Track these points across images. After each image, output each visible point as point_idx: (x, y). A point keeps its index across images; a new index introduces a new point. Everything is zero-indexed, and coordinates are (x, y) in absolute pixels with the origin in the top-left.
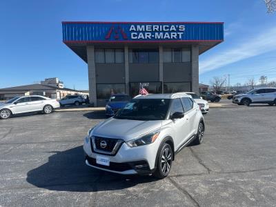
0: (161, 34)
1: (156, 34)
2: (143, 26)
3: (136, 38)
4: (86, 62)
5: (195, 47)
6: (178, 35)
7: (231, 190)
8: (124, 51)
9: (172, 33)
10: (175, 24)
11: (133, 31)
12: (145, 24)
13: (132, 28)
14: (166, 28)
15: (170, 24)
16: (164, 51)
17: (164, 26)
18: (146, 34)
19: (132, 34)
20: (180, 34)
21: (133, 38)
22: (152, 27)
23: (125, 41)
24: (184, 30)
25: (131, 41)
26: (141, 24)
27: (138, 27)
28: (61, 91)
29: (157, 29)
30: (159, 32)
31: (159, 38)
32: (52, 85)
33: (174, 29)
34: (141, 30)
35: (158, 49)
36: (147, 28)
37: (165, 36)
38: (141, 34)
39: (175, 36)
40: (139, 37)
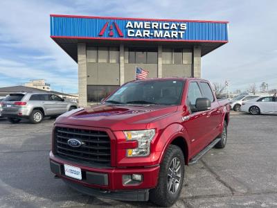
0: (161, 32)
1: (156, 32)
2: (141, 23)
3: (133, 35)
4: (77, 61)
5: (197, 48)
6: (179, 34)
8: (119, 50)
9: (173, 32)
10: (174, 21)
11: (130, 28)
12: (143, 20)
13: (129, 24)
14: (166, 26)
15: (171, 22)
16: (163, 51)
17: (164, 24)
18: (144, 31)
19: (129, 31)
20: (181, 32)
21: (129, 35)
22: (151, 25)
23: (120, 39)
24: (185, 28)
25: (128, 39)
27: (136, 23)
29: (156, 27)
30: (158, 30)
31: (158, 36)
32: (39, 87)
33: (175, 27)
34: (138, 27)
35: (157, 48)
36: (145, 25)
37: (165, 35)
38: (138, 31)
39: (176, 35)
40: (137, 35)
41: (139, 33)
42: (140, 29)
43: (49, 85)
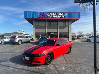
0: (58, 16)
1: (57, 16)
2: (52, 13)
5: (70, 20)
6: (64, 16)
7: (72, 69)
9: (62, 16)
10: (63, 12)
11: (49, 15)
12: (53, 12)
13: (48, 14)
14: (60, 14)
15: (62, 13)
17: (59, 13)
19: (48, 16)
20: (65, 16)
22: (55, 14)
25: (48, 18)
26: (51, 12)
27: (50, 13)
28: (24, 35)
29: (57, 14)
30: (57, 15)
31: (57, 17)
32: (21, 33)
35: (57, 21)
36: (53, 14)
37: (60, 17)
39: (63, 17)
40: (51, 17)
41: (51, 16)
42: (52, 15)
43: (25, 32)
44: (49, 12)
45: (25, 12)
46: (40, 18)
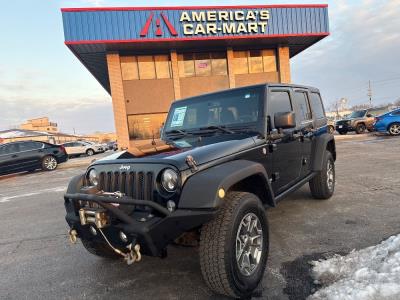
0: (233, 25)
1: (225, 25)
2: (202, 13)
3: (191, 32)
6: (260, 27)
8: (170, 60)
10: (251, 8)
11: (186, 21)
12: (206, 9)
13: (185, 16)
14: (240, 15)
15: (246, 9)
17: (236, 13)
19: (185, 26)
20: (263, 24)
21: (186, 33)
22: (217, 15)
23: (174, 39)
24: (268, 18)
26: (198, 9)
29: (225, 17)
30: (228, 21)
31: (229, 31)
33: (253, 17)
34: (199, 19)
36: (209, 16)
37: (239, 30)
38: (199, 25)
39: (255, 29)
40: (197, 31)
41: (199, 29)
42: (202, 21)
44: (189, 9)
45: (63, 10)
46: (145, 39)
